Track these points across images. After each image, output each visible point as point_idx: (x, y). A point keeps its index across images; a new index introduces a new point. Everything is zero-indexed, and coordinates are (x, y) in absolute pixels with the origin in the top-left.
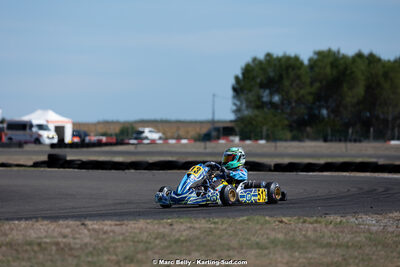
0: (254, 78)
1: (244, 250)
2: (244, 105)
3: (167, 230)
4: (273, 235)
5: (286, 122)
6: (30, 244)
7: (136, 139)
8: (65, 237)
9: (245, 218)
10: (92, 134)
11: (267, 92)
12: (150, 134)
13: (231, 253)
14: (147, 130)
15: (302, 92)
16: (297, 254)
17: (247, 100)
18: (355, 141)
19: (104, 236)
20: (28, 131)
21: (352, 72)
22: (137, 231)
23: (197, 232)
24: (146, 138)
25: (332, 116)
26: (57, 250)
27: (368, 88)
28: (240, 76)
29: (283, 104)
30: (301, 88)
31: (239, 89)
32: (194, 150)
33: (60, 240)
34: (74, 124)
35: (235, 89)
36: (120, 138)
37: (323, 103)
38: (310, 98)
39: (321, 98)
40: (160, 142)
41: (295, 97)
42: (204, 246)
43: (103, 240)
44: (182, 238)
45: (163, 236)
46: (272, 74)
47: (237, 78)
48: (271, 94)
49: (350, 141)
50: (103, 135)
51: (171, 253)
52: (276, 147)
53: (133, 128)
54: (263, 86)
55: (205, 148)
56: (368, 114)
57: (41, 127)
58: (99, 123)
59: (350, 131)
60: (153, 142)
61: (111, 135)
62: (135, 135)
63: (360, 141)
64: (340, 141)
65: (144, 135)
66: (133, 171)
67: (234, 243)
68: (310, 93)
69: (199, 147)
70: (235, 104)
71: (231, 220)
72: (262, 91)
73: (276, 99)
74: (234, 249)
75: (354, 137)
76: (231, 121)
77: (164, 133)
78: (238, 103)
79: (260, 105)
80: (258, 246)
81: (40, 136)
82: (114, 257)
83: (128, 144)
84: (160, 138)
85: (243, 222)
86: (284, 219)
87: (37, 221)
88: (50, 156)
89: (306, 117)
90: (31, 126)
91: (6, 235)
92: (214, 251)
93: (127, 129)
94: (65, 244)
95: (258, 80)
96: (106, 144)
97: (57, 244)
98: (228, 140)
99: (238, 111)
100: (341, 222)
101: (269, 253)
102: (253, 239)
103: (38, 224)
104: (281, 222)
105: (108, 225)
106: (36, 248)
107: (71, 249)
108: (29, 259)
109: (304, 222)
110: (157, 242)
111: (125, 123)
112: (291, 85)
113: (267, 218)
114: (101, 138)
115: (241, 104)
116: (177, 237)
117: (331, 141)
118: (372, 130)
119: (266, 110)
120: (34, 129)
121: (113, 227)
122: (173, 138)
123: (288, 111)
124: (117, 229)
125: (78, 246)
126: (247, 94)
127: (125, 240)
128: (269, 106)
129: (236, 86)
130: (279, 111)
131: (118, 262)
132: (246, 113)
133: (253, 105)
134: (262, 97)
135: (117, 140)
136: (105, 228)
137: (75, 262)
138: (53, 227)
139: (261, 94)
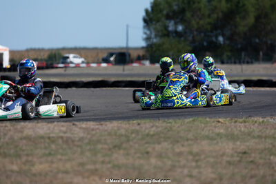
0: (161, 11)
1: (199, 141)
2: (153, 36)
3: (137, 128)
4: (217, 131)
6: (42, 137)
7: (63, 63)
8: (65, 133)
9: (191, 119)
11: (173, 22)
12: (75, 59)
13: (190, 142)
14: (71, 56)
15: (201, 22)
16: (238, 143)
17: (155, 29)
18: (248, 63)
19: (94, 132)
21: (244, 5)
22: (116, 128)
23: (160, 129)
24: (72, 63)
25: (227, 42)
26: (63, 142)
27: (258, 18)
28: (150, 9)
29: (185, 33)
30: (201, 19)
31: (149, 20)
32: (114, 72)
33: (62, 134)
34: (11, 52)
35: (145, 20)
36: (49, 63)
37: (219, 31)
38: (209, 27)
39: (217, 27)
40: (84, 65)
41: (196, 26)
42: (169, 138)
43: (94, 135)
44: (152, 133)
45: (137, 132)
46: (175, 8)
47: (147, 11)
48: (176, 24)
49: (244, 63)
51: (146, 143)
53: (59, 54)
54: (168, 17)
55: (124, 70)
56: (257, 40)
58: (27, 51)
59: (243, 54)
60: (77, 66)
61: (41, 60)
62: (61, 61)
63: (252, 63)
64: (235, 63)
65: (68, 60)
66: (74, 89)
67: (190, 136)
68: (210, 23)
69: (119, 70)
70: (145, 33)
71: (181, 121)
72: (168, 22)
73: (180, 28)
74: (192, 140)
75: (246, 60)
76: (143, 48)
77: (85, 59)
78: (148, 32)
79: (166, 34)
80: (208, 138)
82: (106, 146)
83: (57, 68)
84: (83, 62)
85: (190, 122)
86: (220, 120)
89: (205, 44)
91: (22, 132)
92: (178, 142)
93: (55, 55)
94: (67, 137)
95: (165, 12)
97: (62, 137)
98: (140, 63)
99: (148, 39)
100: (263, 121)
101: (218, 142)
102: (203, 133)
104: (219, 122)
105: (91, 124)
106: (47, 140)
107: (73, 141)
108: (46, 148)
109: (236, 122)
110: (133, 135)
111: (49, 50)
112: (193, 16)
113: (208, 119)
115: (151, 33)
116: (147, 131)
117: (227, 63)
118: (261, 54)
119: (171, 38)
121: (97, 127)
122: (93, 63)
123: (190, 38)
124: (101, 127)
125: (77, 139)
126: (155, 24)
127: (109, 134)
128: (174, 35)
129: (146, 18)
130: (182, 39)
131: (110, 149)
132: (155, 40)
133: (160, 34)
134: (168, 27)
135: (47, 64)
136: (92, 127)
137: (79, 149)
138: (52, 127)
139: (167, 24)
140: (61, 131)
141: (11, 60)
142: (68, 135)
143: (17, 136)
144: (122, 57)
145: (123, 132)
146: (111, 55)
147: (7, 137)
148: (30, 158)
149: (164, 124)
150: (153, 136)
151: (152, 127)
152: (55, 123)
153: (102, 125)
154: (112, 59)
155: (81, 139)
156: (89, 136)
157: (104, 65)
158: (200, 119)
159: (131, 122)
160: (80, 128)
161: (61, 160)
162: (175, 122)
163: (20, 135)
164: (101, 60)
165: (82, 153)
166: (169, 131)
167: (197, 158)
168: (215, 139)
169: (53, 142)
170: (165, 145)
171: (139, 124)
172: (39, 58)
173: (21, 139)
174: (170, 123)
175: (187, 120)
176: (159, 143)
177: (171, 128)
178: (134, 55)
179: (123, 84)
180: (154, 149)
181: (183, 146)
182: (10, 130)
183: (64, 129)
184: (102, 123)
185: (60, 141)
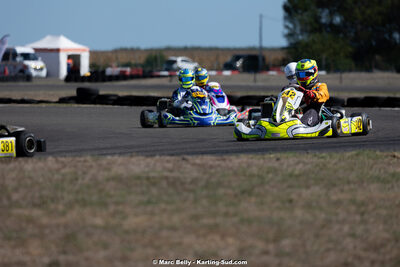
1: (365, 184)
2: (298, 31)
3: (276, 165)
4: (391, 170)
5: (350, 49)
6: (138, 178)
7: (167, 70)
8: (171, 171)
9: (354, 152)
10: (114, 64)
11: (327, 11)
12: (183, 64)
13: (352, 186)
14: (179, 59)
15: (368, 12)
17: (301, 21)
19: (213, 171)
20: (11, 61)
22: (244, 165)
23: (309, 166)
26: (168, 184)
30: (367, 7)
31: (290, 10)
33: (166, 174)
34: (93, 54)
35: (286, 8)
36: (148, 69)
37: (394, 25)
38: (379, 19)
41: (360, 17)
42: (322, 180)
43: (213, 175)
44: (297, 172)
45: (275, 171)
48: (331, 14)
50: (127, 65)
51: (290, 187)
52: (341, 78)
53: (162, 57)
55: (255, 80)
57: (26, 56)
58: (116, 51)
61: (136, 65)
62: (165, 66)
65: (175, 66)
67: (353, 176)
69: (248, 79)
70: (287, 27)
71: (339, 155)
72: (320, 10)
73: (337, 20)
74: (355, 183)
76: (283, 49)
77: (200, 63)
78: (291, 26)
79: (316, 27)
80: (378, 179)
81: (26, 67)
82: (230, 191)
83: (159, 76)
85: (352, 157)
86: (396, 154)
87: (132, 156)
88: (79, 90)
89: (374, 43)
90: (15, 55)
91: (109, 169)
92: (334, 185)
93: (156, 58)
94: (174, 178)
96: (132, 77)
97: (167, 178)
98: (279, 70)
99: (289, 36)
101: (393, 187)
102: (371, 173)
103: (134, 159)
104: (394, 156)
105: (209, 159)
106: (145, 182)
107: (183, 184)
108: (143, 193)
110: (270, 176)
111: (146, 50)
112: (355, 2)
113: (378, 153)
114: (124, 69)
115: (295, 26)
116: (290, 170)
119: (324, 33)
120: (19, 59)
121: (217, 163)
123: (352, 34)
124: (223, 164)
125: (189, 180)
126: (301, 14)
127: (235, 174)
128: (329, 29)
129: (288, 5)
130: (341, 35)
131: (236, 196)
132: (300, 37)
133: (309, 28)
134: (320, 17)
135: (144, 72)
136: (211, 163)
137: (191, 196)
138: (153, 162)
139: (318, 14)
140: (165, 169)
141: (92, 66)
142: (176, 174)
143: (102, 175)
144: (254, 62)
145: (254, 170)
146: (237, 58)
147: (88, 178)
148: (120, 208)
149: (315, 160)
150: (298, 176)
151: (298, 163)
152: (157, 157)
153: (224, 160)
154: (239, 64)
155: (194, 181)
156: (206, 177)
157: (227, 73)
158: (367, 152)
159: (267, 156)
160: (194, 164)
161: (164, 210)
162: (331, 157)
163: (106, 174)
164: (221, 66)
165: (196, 201)
166: (321, 169)
167: (363, 209)
168: (388, 182)
169: (154, 184)
170: (316, 190)
171: (278, 159)
172: (133, 62)
173: (108, 180)
174: (322, 157)
175: (348, 154)
176: (308, 187)
177: (324, 165)
178: (270, 58)
179: (255, 101)
180: (300, 195)
181: (342, 191)
182: (91, 167)
183: (170, 165)
184: (225, 157)
185: (164, 184)
